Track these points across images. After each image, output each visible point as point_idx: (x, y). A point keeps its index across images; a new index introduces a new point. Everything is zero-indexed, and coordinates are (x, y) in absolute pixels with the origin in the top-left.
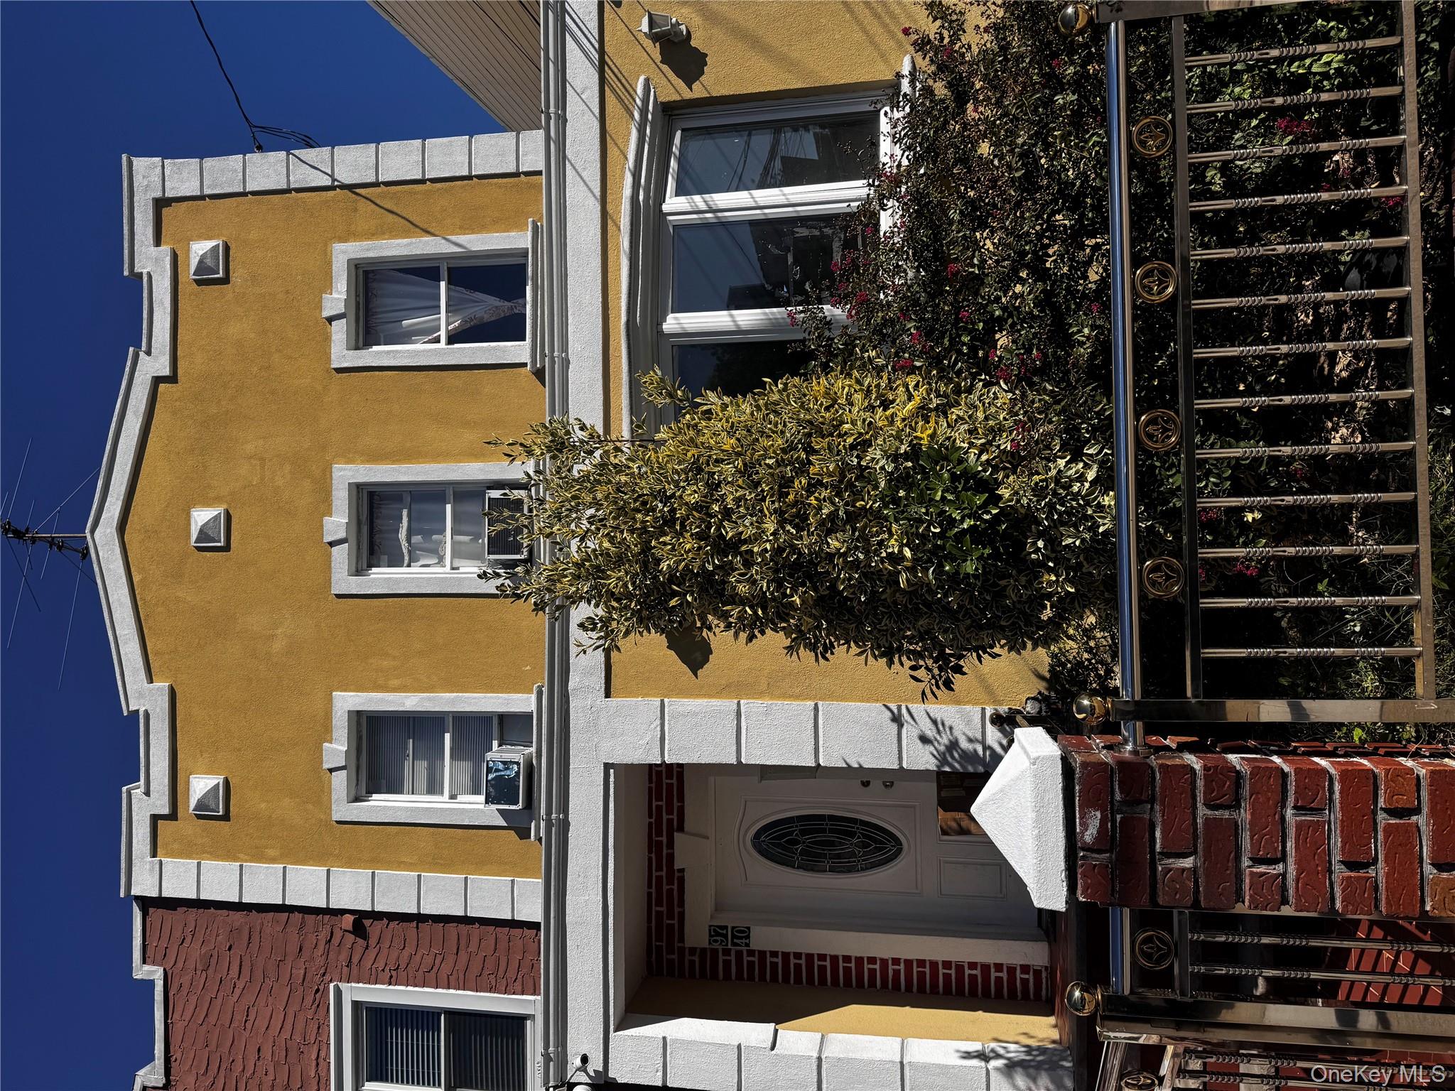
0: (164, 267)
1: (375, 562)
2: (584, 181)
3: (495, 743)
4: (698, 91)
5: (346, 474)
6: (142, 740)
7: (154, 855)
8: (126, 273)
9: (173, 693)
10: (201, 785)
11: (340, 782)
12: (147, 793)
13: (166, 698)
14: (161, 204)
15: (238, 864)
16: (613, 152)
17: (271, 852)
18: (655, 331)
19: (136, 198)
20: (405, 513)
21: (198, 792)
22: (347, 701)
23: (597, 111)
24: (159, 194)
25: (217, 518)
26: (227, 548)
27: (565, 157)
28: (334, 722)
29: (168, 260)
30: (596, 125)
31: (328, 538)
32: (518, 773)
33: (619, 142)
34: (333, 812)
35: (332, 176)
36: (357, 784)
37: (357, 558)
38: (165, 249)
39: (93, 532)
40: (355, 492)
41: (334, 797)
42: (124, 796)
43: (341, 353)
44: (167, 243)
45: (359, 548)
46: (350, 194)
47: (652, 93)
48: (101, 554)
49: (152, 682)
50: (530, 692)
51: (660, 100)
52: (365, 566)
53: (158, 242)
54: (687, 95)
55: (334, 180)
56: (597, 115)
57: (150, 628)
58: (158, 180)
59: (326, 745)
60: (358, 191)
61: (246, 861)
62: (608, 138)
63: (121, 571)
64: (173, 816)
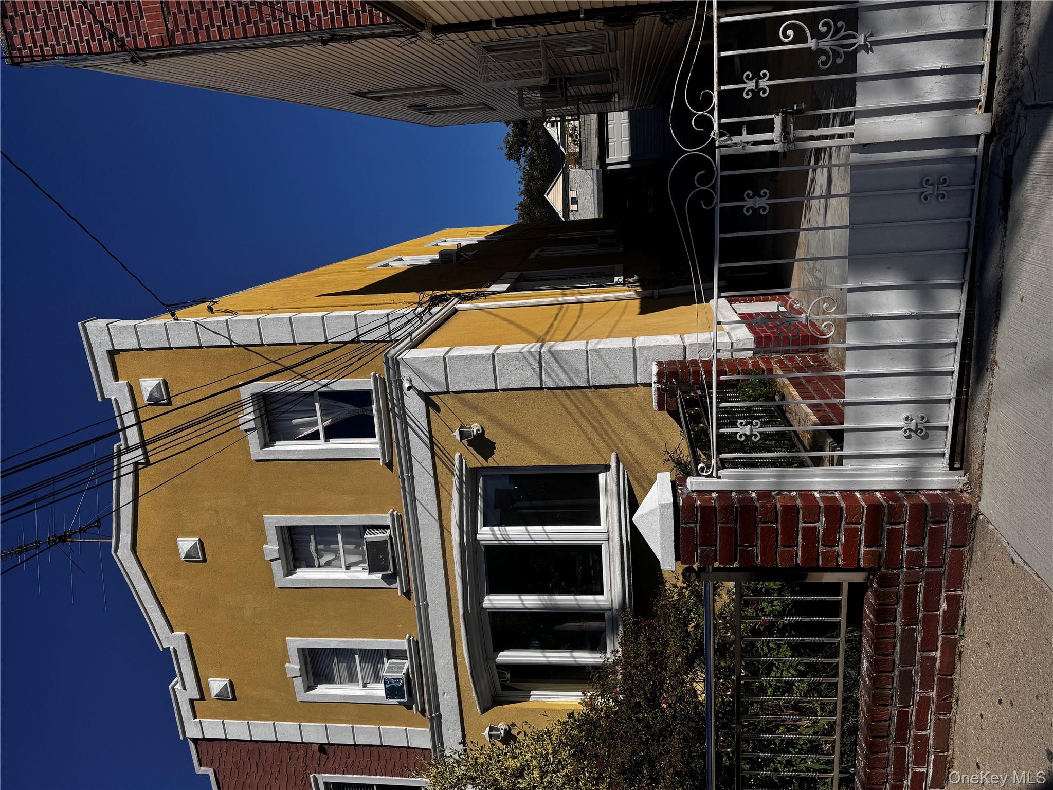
0: (125, 395)
1: (298, 564)
2: (428, 511)
3: (385, 659)
4: (491, 463)
5: (273, 520)
6: (175, 663)
7: (195, 717)
8: (100, 400)
9: (188, 638)
10: (216, 685)
11: (299, 683)
12: (185, 688)
13: (185, 641)
14: (112, 354)
15: (246, 721)
16: (443, 493)
17: (264, 715)
18: (478, 608)
19: (95, 351)
20: (312, 537)
21: (215, 690)
22: (295, 643)
23: (432, 472)
24: (110, 348)
25: (195, 545)
26: (205, 560)
27: (415, 498)
28: (289, 654)
29: (126, 391)
30: (432, 481)
31: (268, 558)
32: (403, 684)
33: (447, 488)
34: (297, 698)
35: (230, 339)
36: (308, 680)
37: (287, 564)
38: (123, 382)
39: (116, 552)
40: (279, 531)
41: (296, 690)
42: (171, 691)
43: (256, 450)
44: (123, 379)
45: (287, 559)
46: (245, 350)
47: (464, 463)
48: (124, 565)
49: (173, 632)
50: (403, 638)
51: (469, 466)
52: (292, 568)
53: (116, 379)
54: (485, 464)
55: (231, 341)
56: (432, 475)
57: (165, 604)
58: (107, 339)
59: (287, 665)
60: (249, 348)
61: (251, 720)
62: (440, 486)
63: (140, 573)
64: (202, 698)
